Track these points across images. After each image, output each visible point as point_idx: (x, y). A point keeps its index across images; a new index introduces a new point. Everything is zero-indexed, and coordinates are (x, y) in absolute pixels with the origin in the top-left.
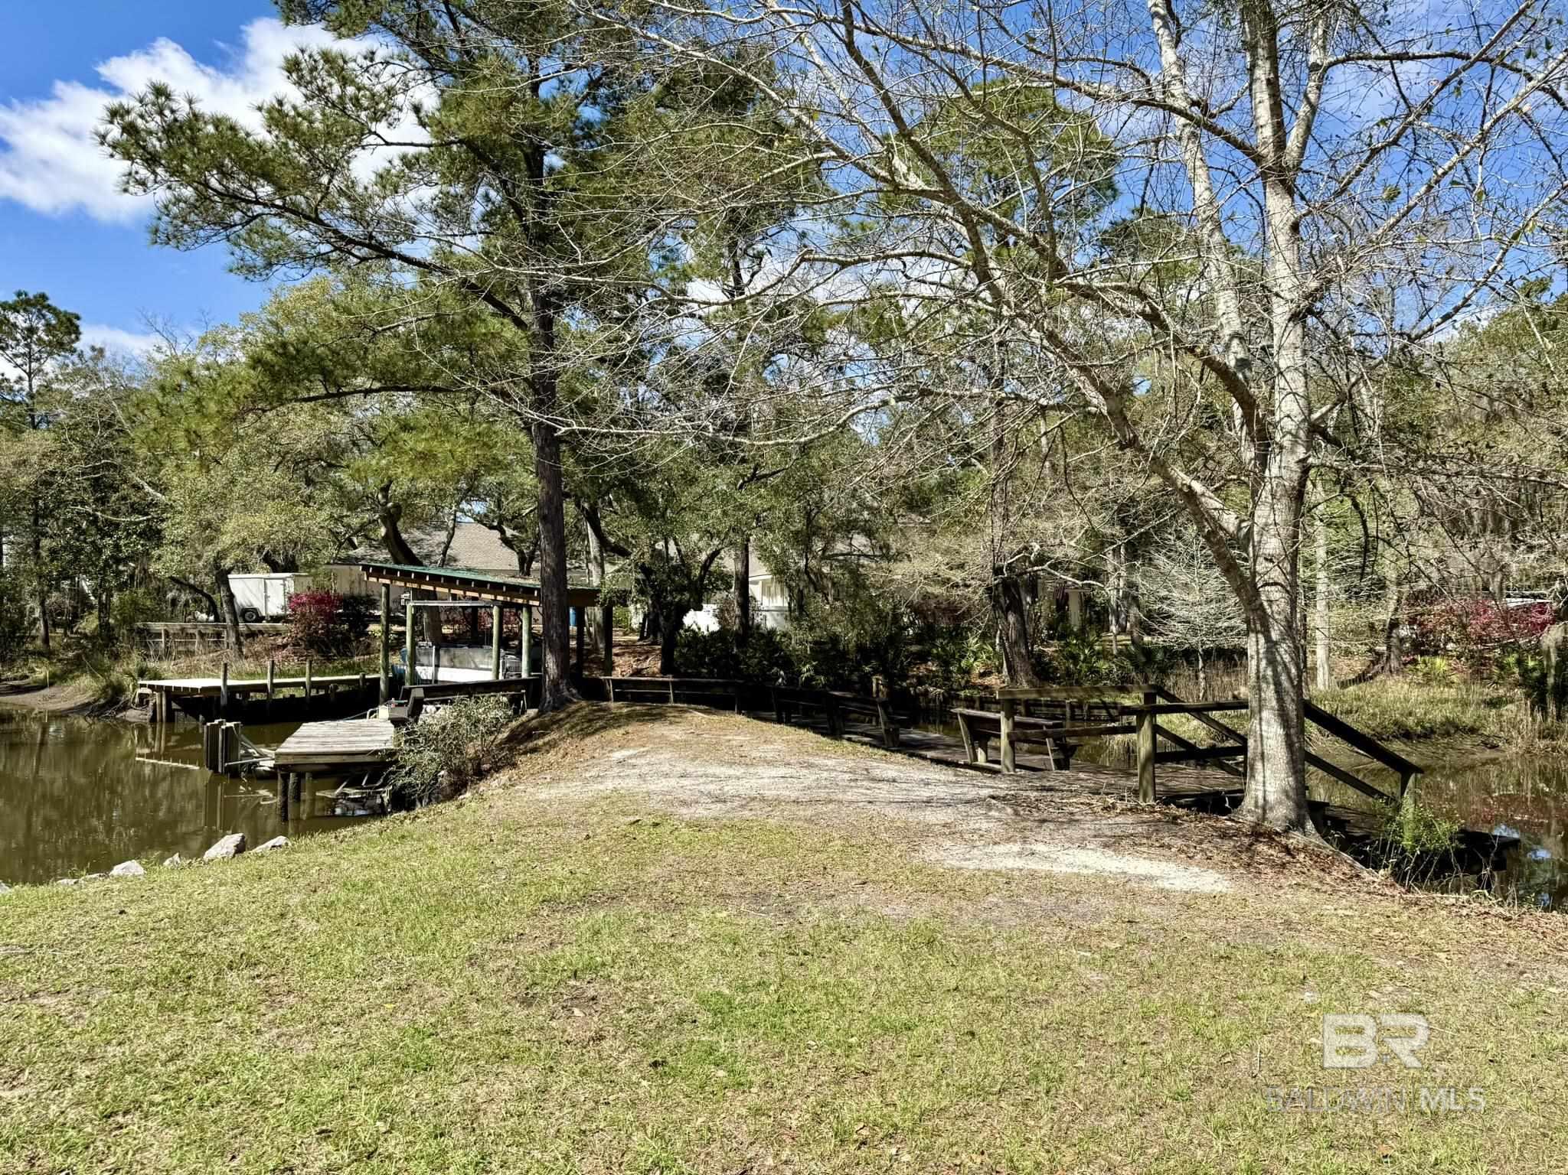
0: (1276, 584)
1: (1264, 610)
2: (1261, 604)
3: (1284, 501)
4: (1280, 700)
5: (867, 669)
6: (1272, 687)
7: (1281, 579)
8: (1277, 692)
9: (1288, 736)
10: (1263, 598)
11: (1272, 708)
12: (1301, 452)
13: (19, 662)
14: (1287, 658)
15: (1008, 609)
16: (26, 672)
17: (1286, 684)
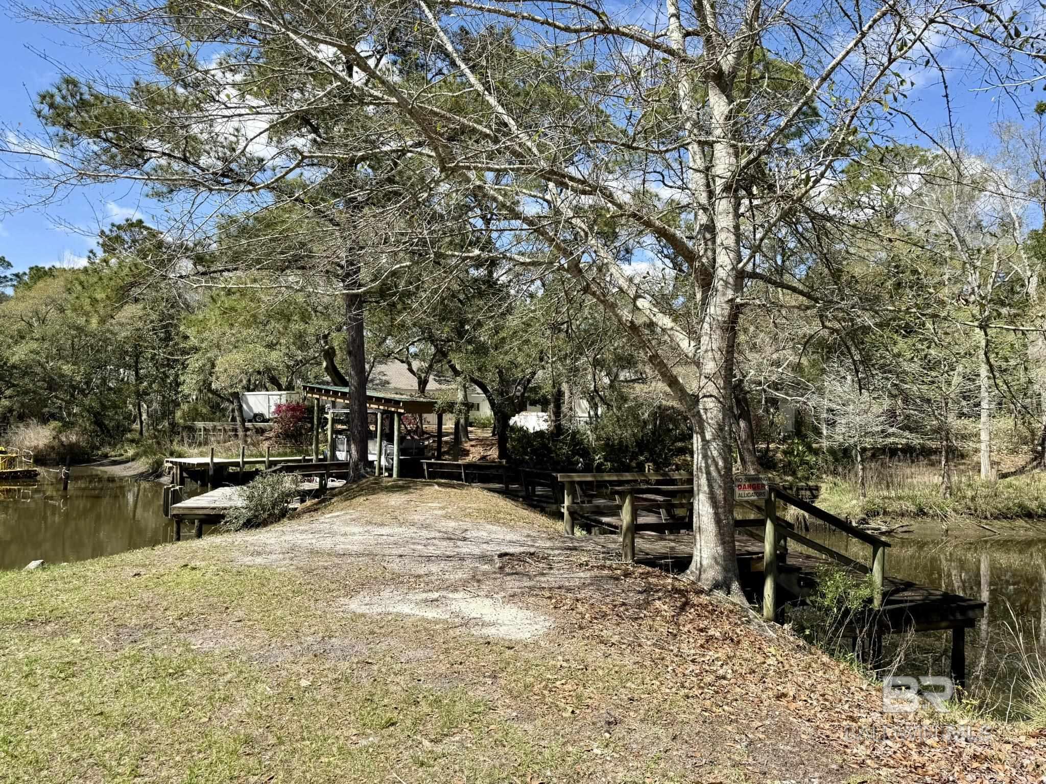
0: (711, 396)
1: (700, 416)
2: (699, 412)
3: (718, 332)
4: (710, 486)
5: (642, 458)
6: (705, 475)
7: (715, 393)
8: (708, 480)
9: (716, 514)
10: (701, 406)
11: (705, 492)
12: (730, 294)
13: (119, 446)
14: (715, 453)
15: (740, 416)
16: (123, 452)
17: (714, 474)
